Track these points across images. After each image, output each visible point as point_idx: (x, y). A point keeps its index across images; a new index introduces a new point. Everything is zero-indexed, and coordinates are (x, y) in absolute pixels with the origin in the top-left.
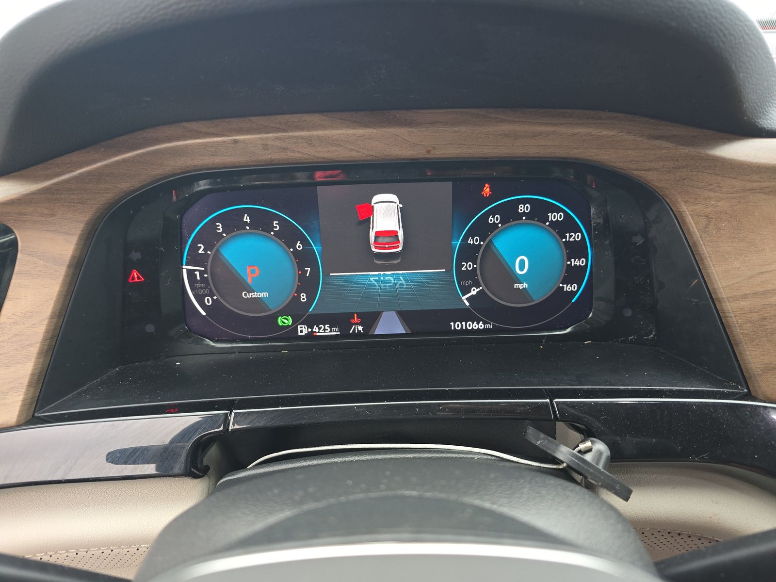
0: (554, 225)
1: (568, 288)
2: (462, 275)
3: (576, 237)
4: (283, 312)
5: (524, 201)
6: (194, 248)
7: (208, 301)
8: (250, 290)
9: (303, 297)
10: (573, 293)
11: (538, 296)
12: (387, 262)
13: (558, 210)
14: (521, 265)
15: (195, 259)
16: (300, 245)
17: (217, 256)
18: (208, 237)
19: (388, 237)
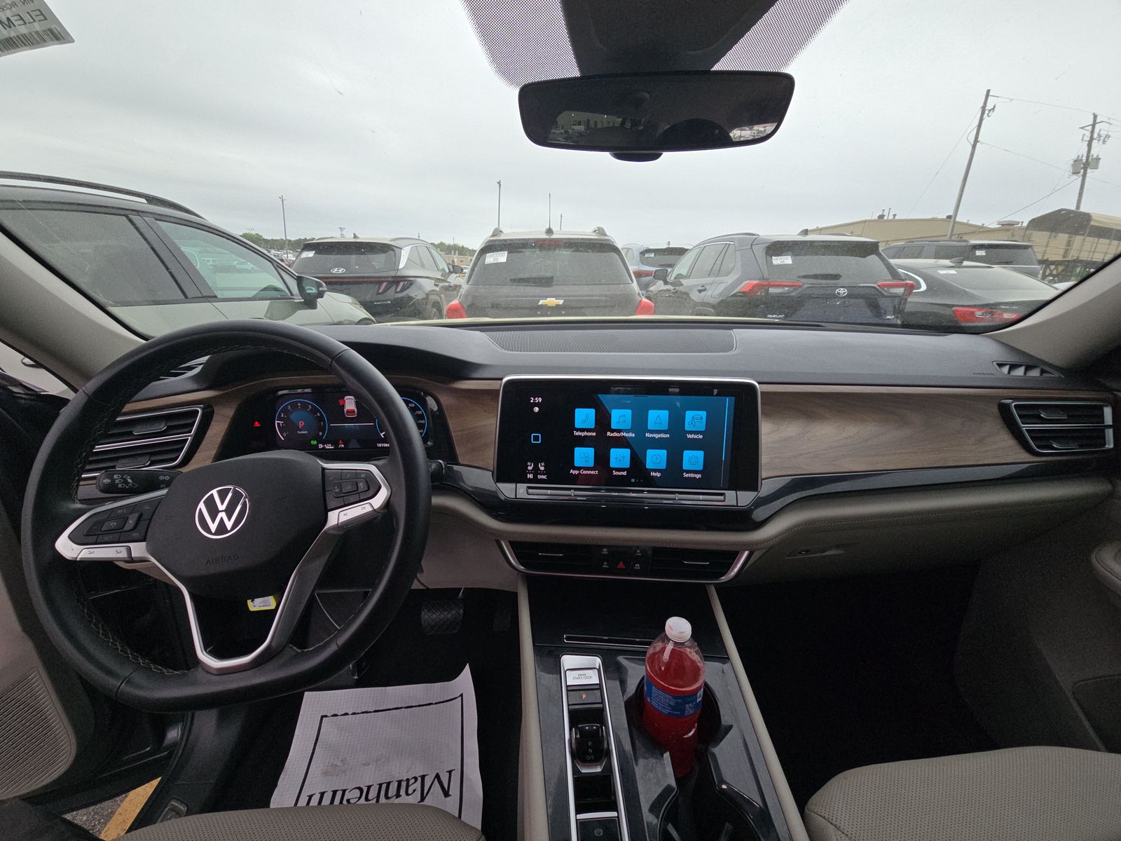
0: (412, 408)
1: (419, 432)
2: (380, 426)
3: (419, 412)
4: (313, 439)
6: (280, 415)
7: (285, 434)
8: (301, 430)
9: (321, 434)
10: (421, 433)
12: (351, 420)
13: (413, 403)
15: (280, 419)
16: (318, 414)
17: (288, 418)
18: (285, 411)
19: (352, 412)
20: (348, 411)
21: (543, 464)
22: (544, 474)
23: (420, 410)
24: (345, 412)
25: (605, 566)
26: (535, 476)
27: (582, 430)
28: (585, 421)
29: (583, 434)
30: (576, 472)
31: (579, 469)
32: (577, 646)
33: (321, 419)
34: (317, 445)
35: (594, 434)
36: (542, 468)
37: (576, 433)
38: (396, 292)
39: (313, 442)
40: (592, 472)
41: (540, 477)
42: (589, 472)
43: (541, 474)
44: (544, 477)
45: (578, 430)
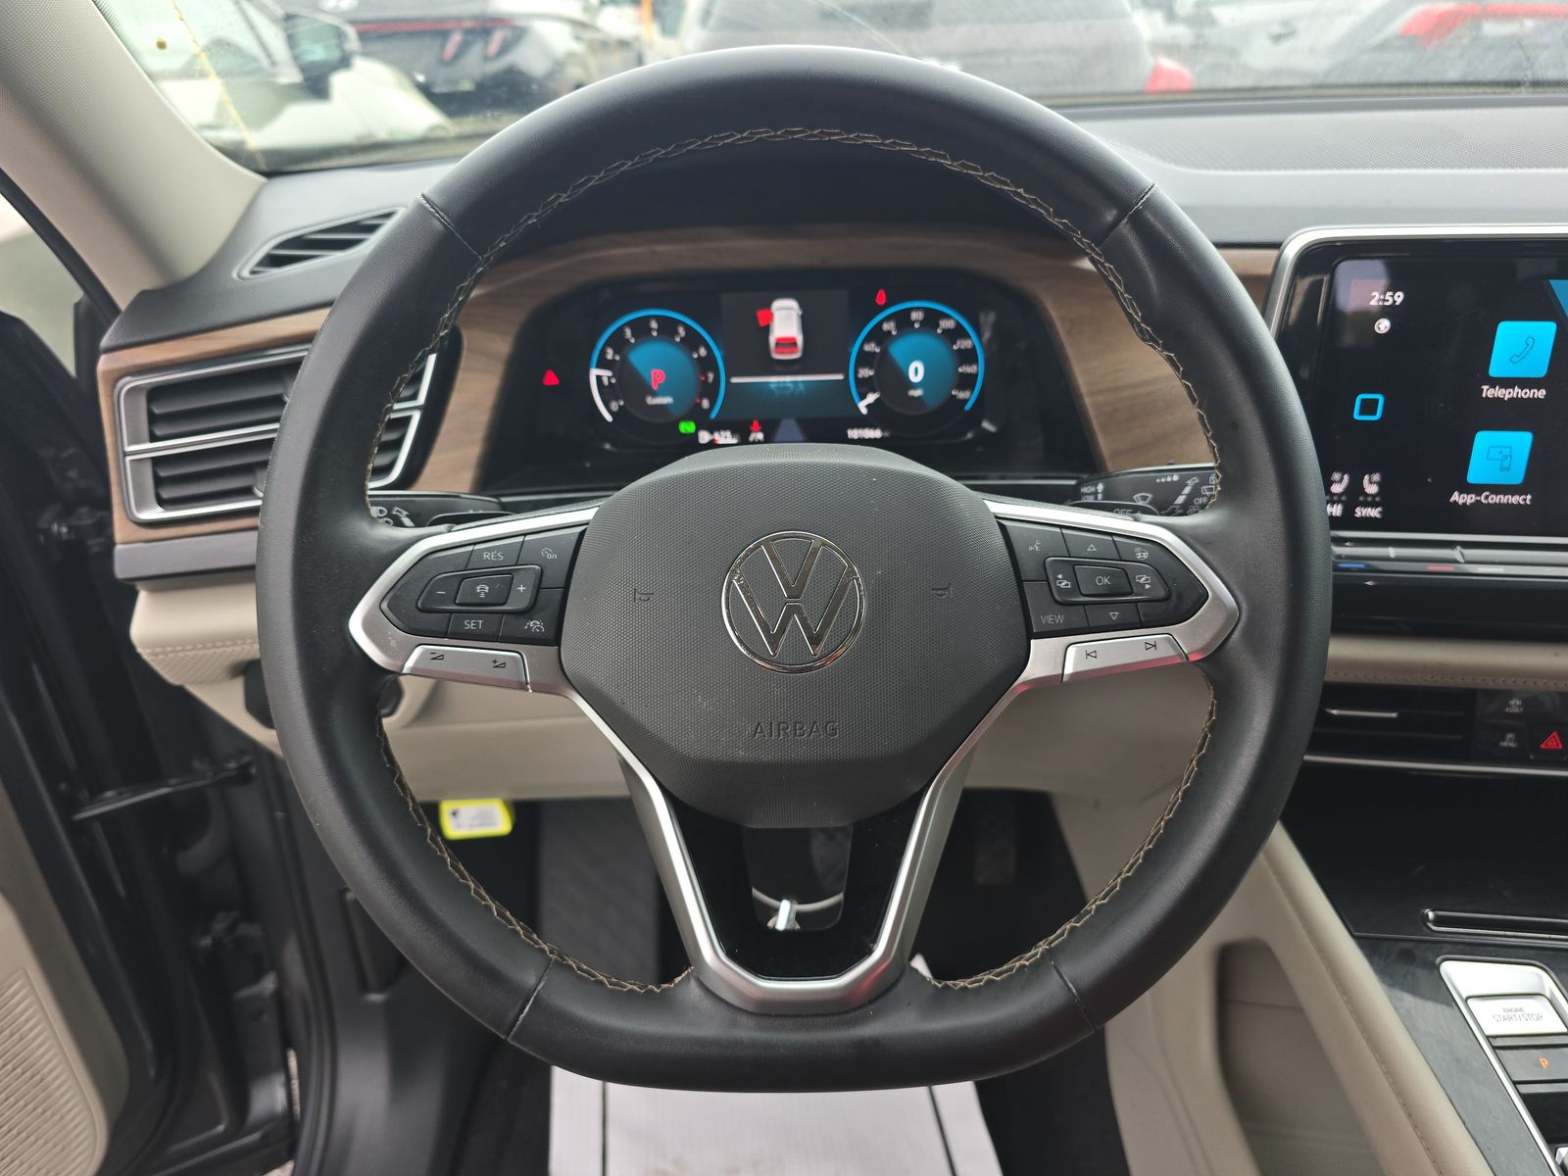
0: (946, 332)
1: (962, 395)
2: (860, 382)
3: (963, 344)
4: (687, 418)
5: (917, 309)
6: (603, 353)
7: (614, 406)
8: (654, 395)
9: (705, 404)
10: (966, 401)
11: (933, 403)
12: (787, 368)
13: (948, 317)
14: (916, 372)
15: (603, 363)
16: (703, 352)
17: (625, 361)
18: (618, 342)
19: (787, 343)
20: (781, 343)
21: (1376, 477)
22: (1373, 505)
23: (967, 336)
24: (772, 341)
25: (1509, 742)
26: (1349, 510)
27: (1507, 383)
28: (1521, 357)
29: (1505, 394)
30: (1469, 499)
31: (1478, 489)
32: (1467, 939)
33: (708, 363)
34: (695, 436)
35: (1541, 394)
36: (1371, 489)
37: (1488, 392)
38: (486, 59)
39: (687, 427)
40: (1516, 499)
41: (1360, 512)
42: (1503, 499)
43: (1366, 505)
44: (1374, 513)
45: (1494, 382)
